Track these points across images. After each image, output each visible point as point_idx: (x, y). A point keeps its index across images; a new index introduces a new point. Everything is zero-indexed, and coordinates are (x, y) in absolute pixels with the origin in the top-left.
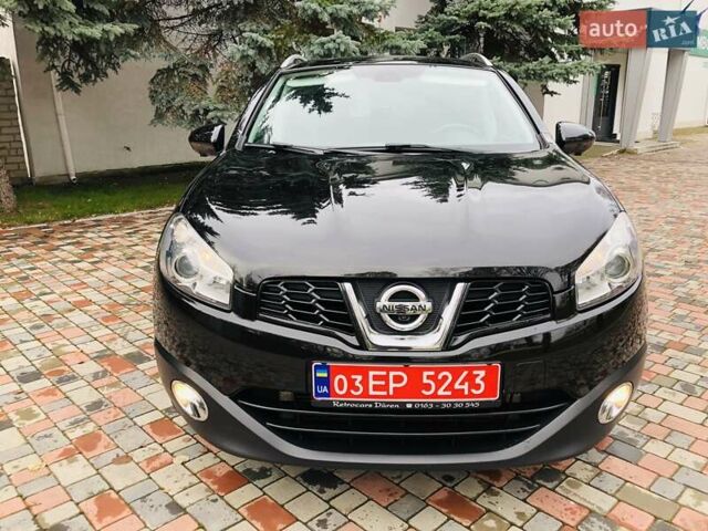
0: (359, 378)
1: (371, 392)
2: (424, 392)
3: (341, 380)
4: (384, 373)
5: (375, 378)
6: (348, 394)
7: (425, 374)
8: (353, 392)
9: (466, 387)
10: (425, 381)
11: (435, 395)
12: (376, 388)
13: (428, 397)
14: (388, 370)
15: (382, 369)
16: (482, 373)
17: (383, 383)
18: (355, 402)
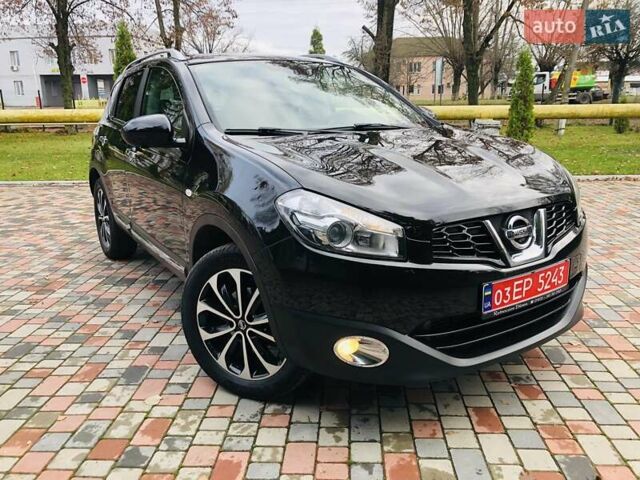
0: (508, 289)
2: (539, 290)
3: (499, 294)
4: (521, 282)
5: (518, 286)
6: (503, 304)
7: (541, 275)
8: (505, 302)
9: (556, 280)
10: (540, 281)
11: (543, 291)
12: (517, 294)
13: (540, 293)
14: (523, 278)
15: (520, 279)
16: (562, 268)
17: (520, 289)
18: (506, 308)
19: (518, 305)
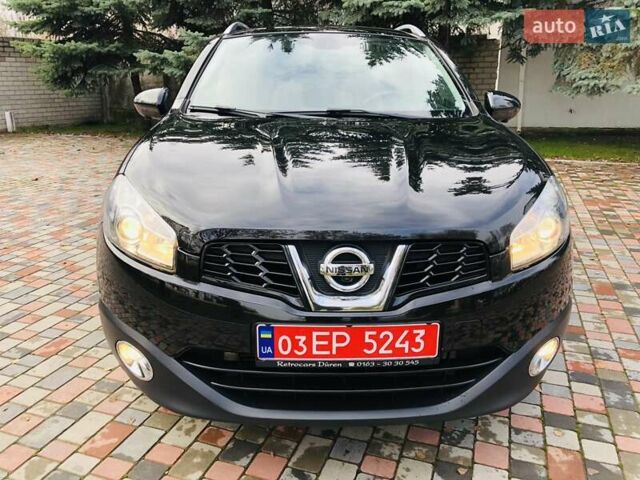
0: (303, 338)
1: (315, 352)
2: (366, 351)
3: (285, 342)
4: (327, 333)
5: (319, 338)
6: (292, 354)
7: (368, 334)
8: (297, 352)
9: (406, 345)
10: (367, 340)
11: (377, 354)
12: (319, 348)
13: (370, 356)
14: (331, 330)
15: (324, 330)
16: (422, 332)
17: (326, 343)
18: (299, 362)
19: (322, 363)
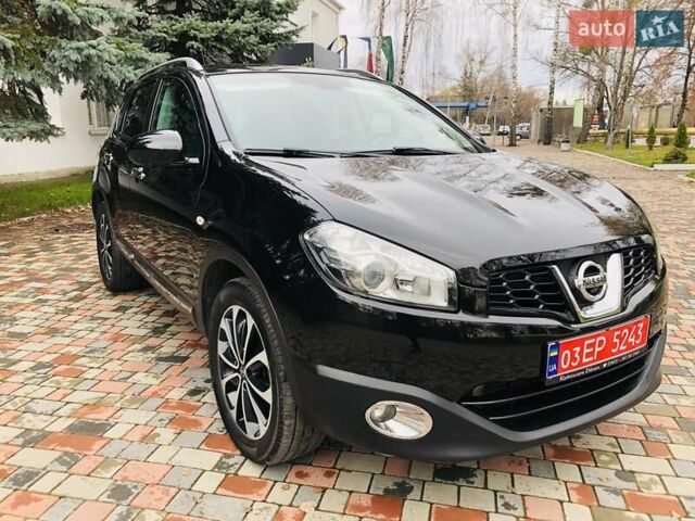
0: (578, 349)
1: (584, 360)
2: (614, 351)
3: (566, 355)
4: (593, 341)
5: (589, 346)
6: (571, 367)
7: (616, 333)
8: (573, 364)
9: (633, 340)
10: (615, 340)
11: (619, 352)
12: (588, 355)
13: (613, 354)
14: (596, 337)
15: (592, 337)
16: (641, 325)
17: (591, 350)
18: (574, 373)
19: (588, 368)
